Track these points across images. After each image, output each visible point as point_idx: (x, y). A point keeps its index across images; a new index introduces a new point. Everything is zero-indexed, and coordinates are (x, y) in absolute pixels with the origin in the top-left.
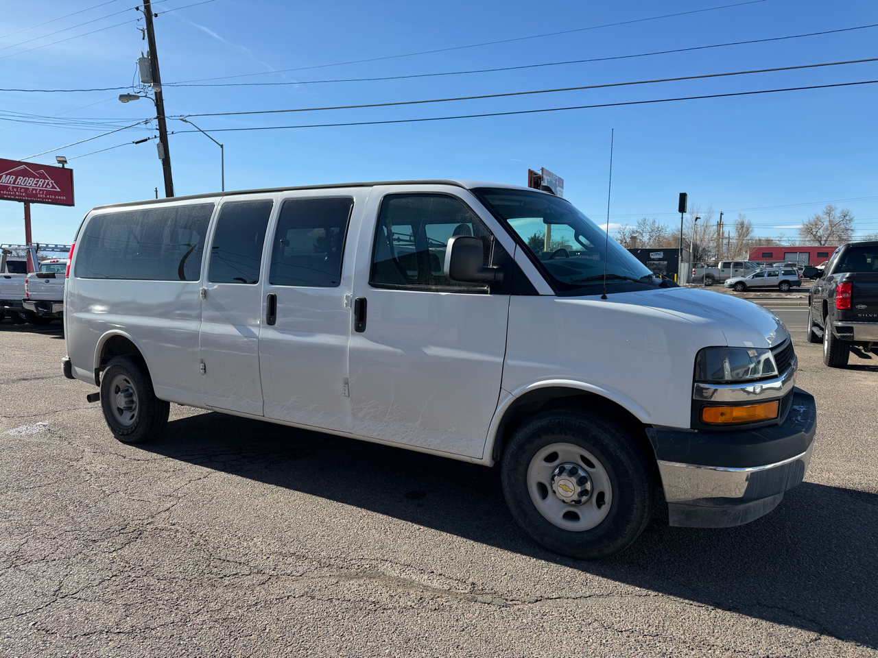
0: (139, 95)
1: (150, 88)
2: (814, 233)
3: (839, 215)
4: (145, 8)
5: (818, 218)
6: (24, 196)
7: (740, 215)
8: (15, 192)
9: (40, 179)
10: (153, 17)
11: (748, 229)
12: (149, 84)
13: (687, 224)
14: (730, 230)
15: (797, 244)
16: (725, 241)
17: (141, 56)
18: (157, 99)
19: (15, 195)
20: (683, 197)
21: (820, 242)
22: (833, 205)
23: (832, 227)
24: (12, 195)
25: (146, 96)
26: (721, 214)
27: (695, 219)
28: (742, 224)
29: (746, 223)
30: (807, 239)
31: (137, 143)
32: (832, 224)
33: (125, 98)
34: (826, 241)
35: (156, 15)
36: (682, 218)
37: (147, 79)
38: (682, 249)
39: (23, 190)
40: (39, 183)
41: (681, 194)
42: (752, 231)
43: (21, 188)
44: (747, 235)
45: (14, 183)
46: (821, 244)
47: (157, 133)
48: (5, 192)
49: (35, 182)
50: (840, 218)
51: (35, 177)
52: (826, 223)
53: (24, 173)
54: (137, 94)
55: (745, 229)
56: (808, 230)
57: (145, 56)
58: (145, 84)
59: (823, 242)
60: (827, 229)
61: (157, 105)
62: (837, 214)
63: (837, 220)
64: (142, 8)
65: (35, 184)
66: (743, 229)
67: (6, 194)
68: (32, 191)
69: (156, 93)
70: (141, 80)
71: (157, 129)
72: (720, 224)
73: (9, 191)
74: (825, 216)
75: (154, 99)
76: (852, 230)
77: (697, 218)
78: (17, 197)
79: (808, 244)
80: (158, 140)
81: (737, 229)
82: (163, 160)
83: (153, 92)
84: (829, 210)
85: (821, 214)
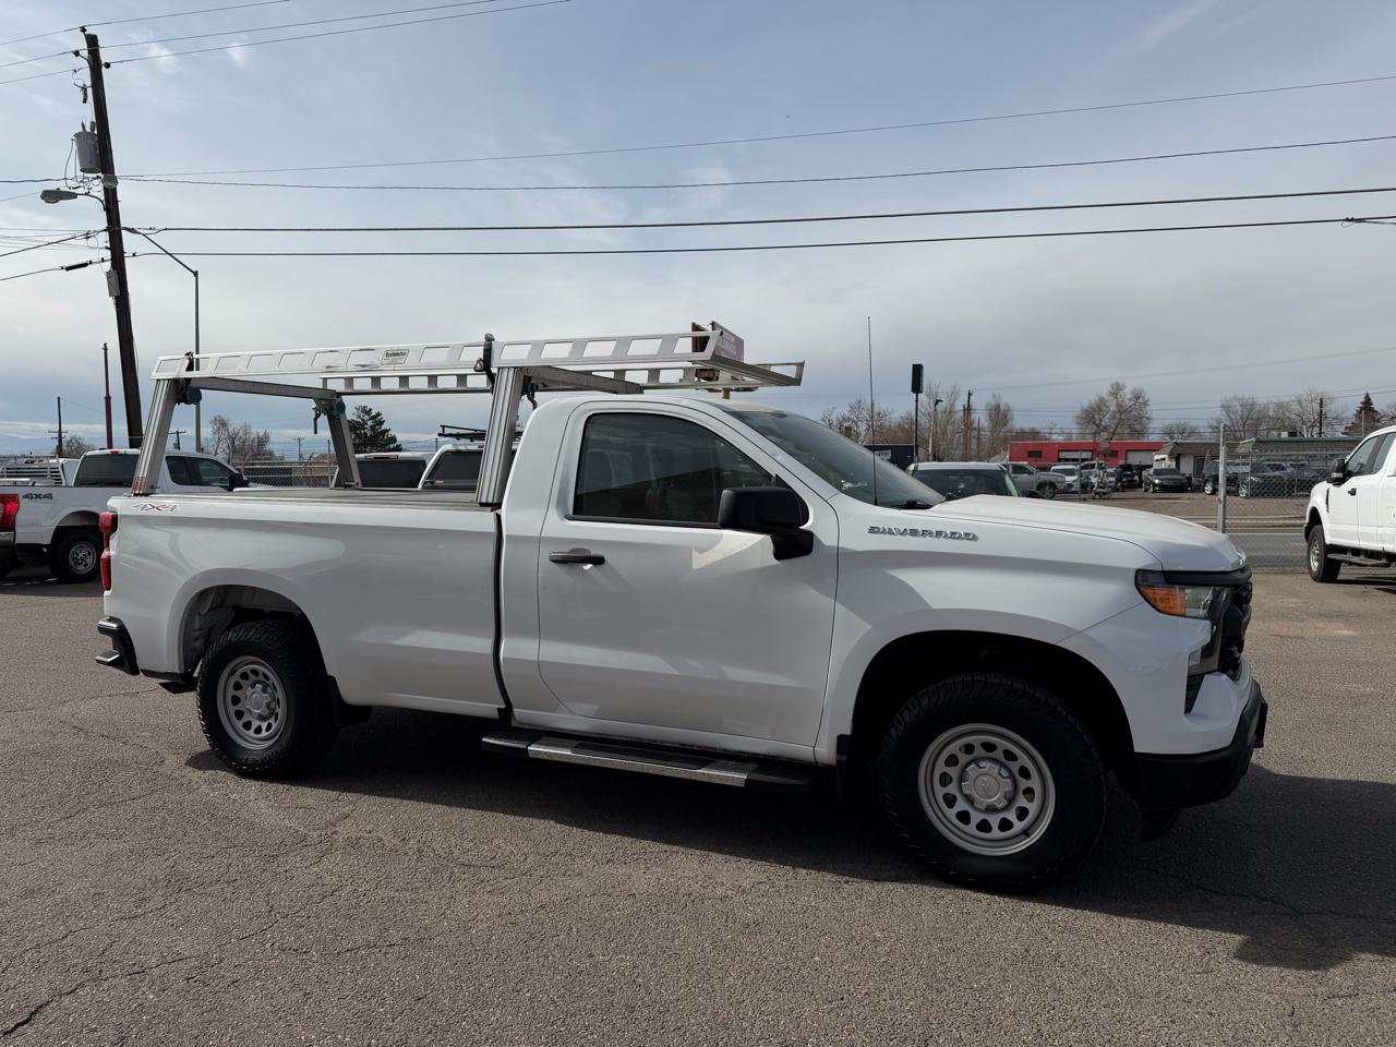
0: (76, 191)
1: (96, 182)
2: (1098, 422)
3: (1129, 396)
4: (89, 53)
5: (1101, 400)
7: (994, 396)
10: (104, 69)
11: (1006, 415)
12: (95, 175)
13: (923, 410)
14: (981, 417)
15: (1074, 438)
16: (975, 433)
17: (81, 130)
18: (106, 199)
20: (917, 370)
21: (1107, 435)
22: (1120, 382)
23: (1121, 414)
25: (87, 194)
26: (970, 394)
27: (932, 401)
28: (997, 408)
29: (1002, 407)
30: (1087, 431)
31: (68, 269)
32: (1118, 406)
33: (52, 196)
34: (1114, 434)
35: (108, 66)
36: (917, 401)
37: (90, 166)
38: (917, 446)
41: (914, 366)
42: (1012, 419)
44: (1005, 425)
46: (1108, 439)
47: (107, 254)
50: (1130, 400)
52: (1113, 408)
54: (72, 191)
55: (1000, 416)
56: (1091, 416)
57: (88, 129)
58: (86, 175)
60: (1113, 417)
61: (107, 209)
62: (1127, 393)
63: (1127, 403)
64: (85, 53)
66: (999, 415)
69: (105, 188)
70: (78, 168)
71: (107, 248)
72: (968, 410)
74: (1111, 398)
75: (103, 198)
76: (1147, 418)
77: (937, 401)
79: (1089, 438)
80: (108, 266)
81: (991, 415)
82: (116, 298)
83: (101, 188)
84: (1117, 389)
85: (1105, 394)
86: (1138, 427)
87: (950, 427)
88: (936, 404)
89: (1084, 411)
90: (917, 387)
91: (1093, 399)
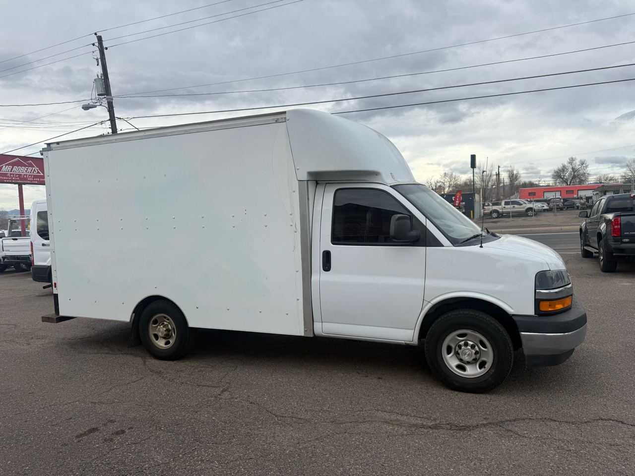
0: (96, 104)
1: (104, 100)
2: (562, 177)
3: (578, 163)
4: (99, 44)
5: (564, 166)
6: (18, 180)
8: (12, 177)
9: (29, 167)
11: (516, 176)
12: (103, 97)
14: (504, 176)
15: (551, 186)
17: (97, 78)
18: (109, 107)
19: (12, 180)
20: (473, 157)
21: (567, 183)
22: (574, 157)
23: (574, 172)
24: (10, 180)
25: (101, 105)
26: (499, 167)
27: (481, 172)
28: (512, 173)
29: (515, 172)
30: (557, 182)
32: (573, 169)
33: (86, 108)
34: (571, 182)
35: (106, 49)
36: (473, 172)
37: (102, 93)
39: (17, 176)
40: (29, 170)
41: (471, 156)
42: (520, 177)
43: (16, 174)
44: (516, 181)
45: (11, 171)
46: (568, 185)
48: (5, 178)
49: (25, 170)
50: (579, 165)
51: (25, 166)
52: (570, 170)
53: (18, 164)
54: (94, 104)
55: (514, 177)
56: (558, 175)
58: (100, 97)
59: (569, 183)
60: (571, 174)
61: (109, 111)
63: (577, 167)
64: (97, 44)
65: (26, 171)
67: (6, 179)
68: (24, 176)
69: (108, 102)
70: (97, 95)
72: (498, 175)
73: (8, 177)
74: (569, 165)
75: (107, 107)
76: (588, 174)
78: (13, 181)
79: (558, 185)
81: (509, 176)
83: (106, 102)
84: (572, 161)
85: (566, 163)
86: (583, 178)
87: (490, 183)
88: (483, 173)
89: (556, 172)
90: (473, 165)
91: (560, 166)
